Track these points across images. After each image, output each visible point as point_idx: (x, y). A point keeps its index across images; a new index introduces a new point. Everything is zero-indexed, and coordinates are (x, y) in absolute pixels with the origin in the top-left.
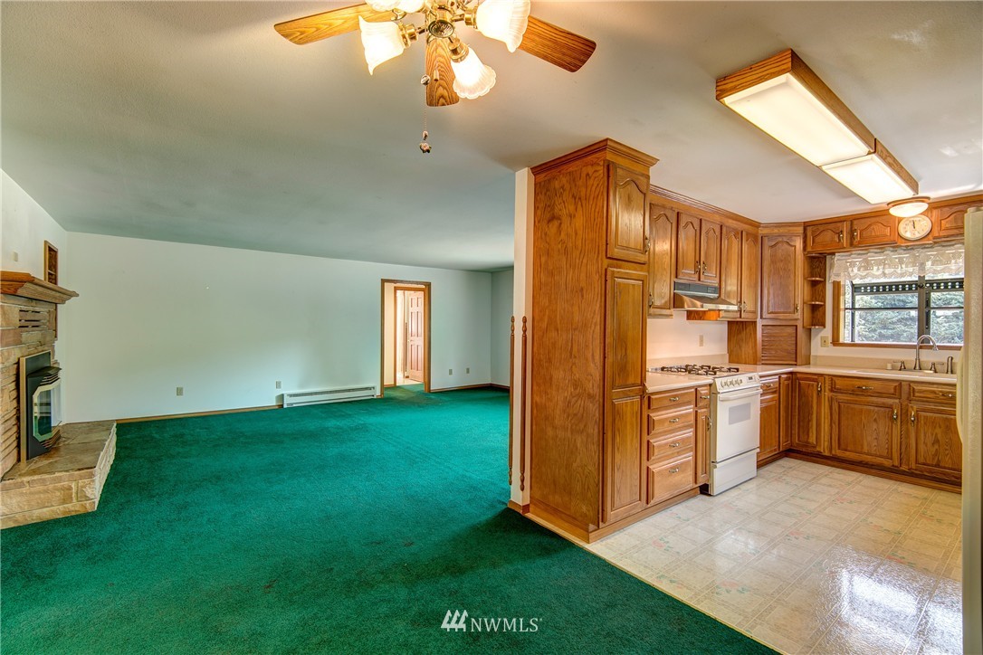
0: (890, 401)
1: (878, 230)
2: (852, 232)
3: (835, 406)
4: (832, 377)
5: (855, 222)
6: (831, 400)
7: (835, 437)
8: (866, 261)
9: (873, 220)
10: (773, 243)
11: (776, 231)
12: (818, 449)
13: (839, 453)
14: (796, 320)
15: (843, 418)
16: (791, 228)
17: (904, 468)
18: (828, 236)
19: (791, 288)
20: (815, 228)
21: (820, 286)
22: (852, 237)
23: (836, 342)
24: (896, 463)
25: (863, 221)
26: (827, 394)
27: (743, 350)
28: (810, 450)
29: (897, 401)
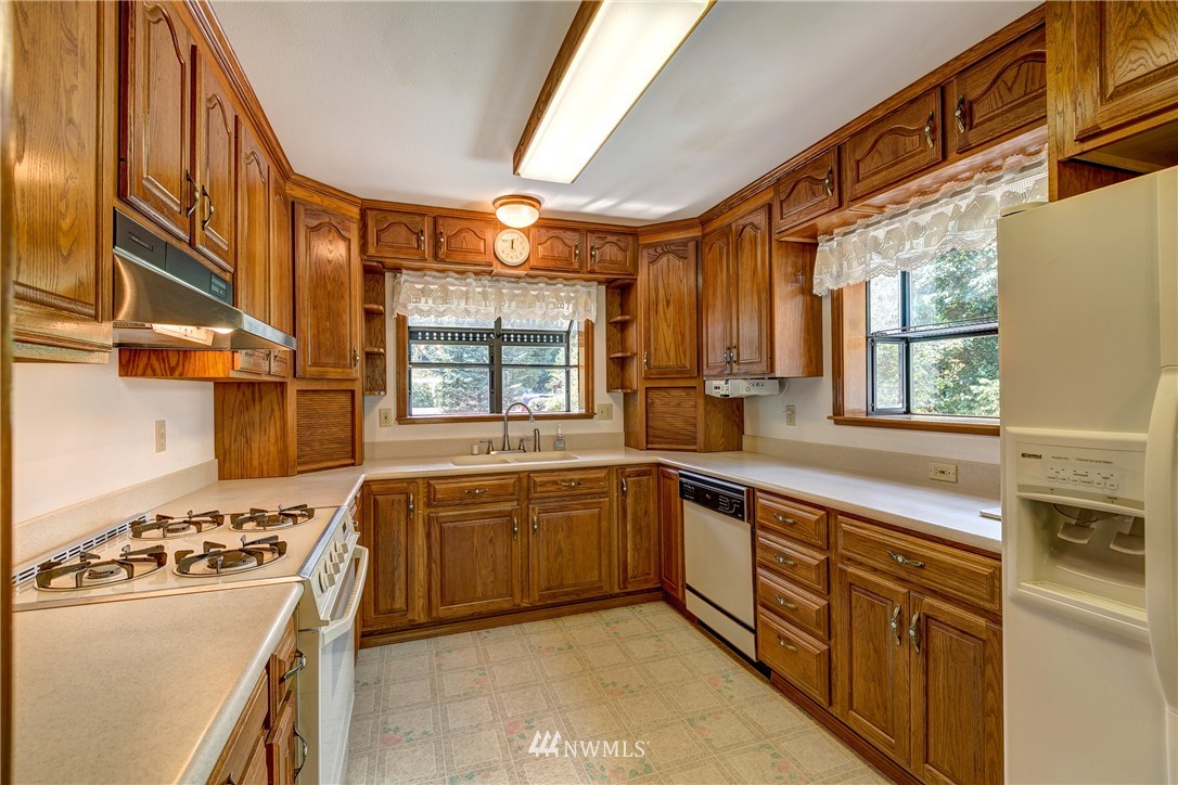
0: (507, 507)
1: (469, 241)
2: (436, 236)
3: (435, 533)
4: (428, 480)
5: (441, 221)
6: (429, 521)
7: (436, 586)
8: (444, 288)
9: (465, 224)
10: (315, 223)
11: (317, 199)
12: (410, 617)
13: (443, 611)
14: (353, 380)
15: (447, 550)
16: (342, 204)
17: (525, 604)
18: (400, 235)
19: (346, 318)
20: (381, 215)
21: (377, 321)
22: (436, 245)
23: (403, 416)
24: (518, 601)
25: (451, 221)
26: (421, 513)
27: (255, 445)
28: (398, 621)
29: (515, 503)
